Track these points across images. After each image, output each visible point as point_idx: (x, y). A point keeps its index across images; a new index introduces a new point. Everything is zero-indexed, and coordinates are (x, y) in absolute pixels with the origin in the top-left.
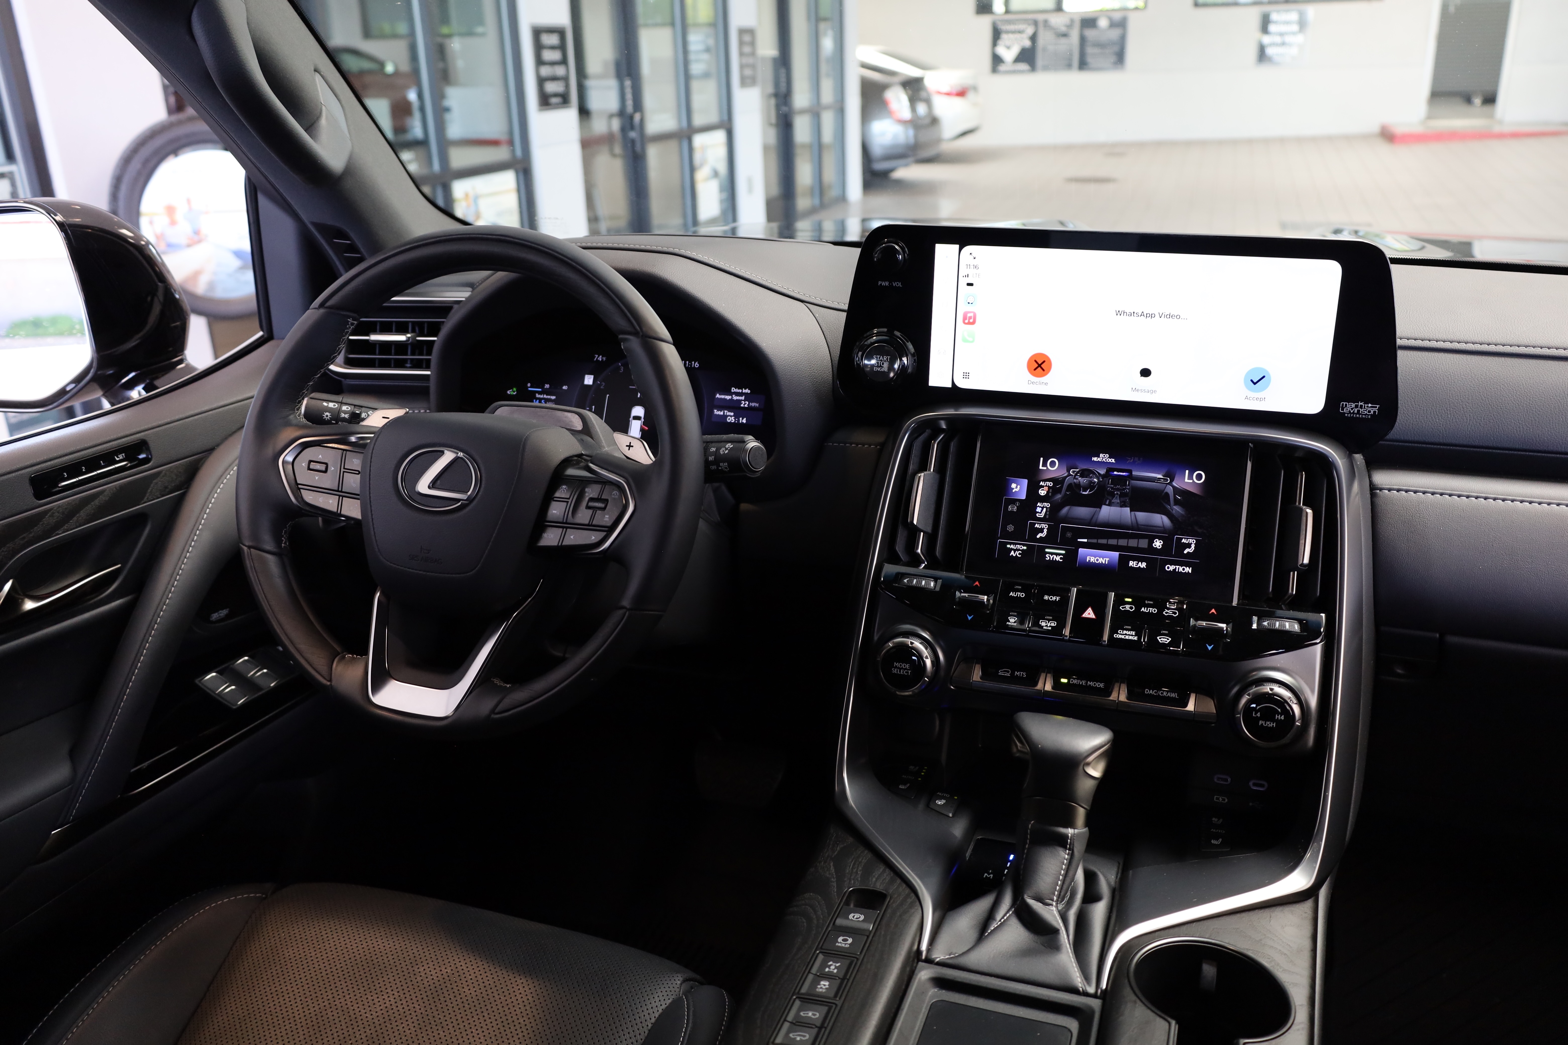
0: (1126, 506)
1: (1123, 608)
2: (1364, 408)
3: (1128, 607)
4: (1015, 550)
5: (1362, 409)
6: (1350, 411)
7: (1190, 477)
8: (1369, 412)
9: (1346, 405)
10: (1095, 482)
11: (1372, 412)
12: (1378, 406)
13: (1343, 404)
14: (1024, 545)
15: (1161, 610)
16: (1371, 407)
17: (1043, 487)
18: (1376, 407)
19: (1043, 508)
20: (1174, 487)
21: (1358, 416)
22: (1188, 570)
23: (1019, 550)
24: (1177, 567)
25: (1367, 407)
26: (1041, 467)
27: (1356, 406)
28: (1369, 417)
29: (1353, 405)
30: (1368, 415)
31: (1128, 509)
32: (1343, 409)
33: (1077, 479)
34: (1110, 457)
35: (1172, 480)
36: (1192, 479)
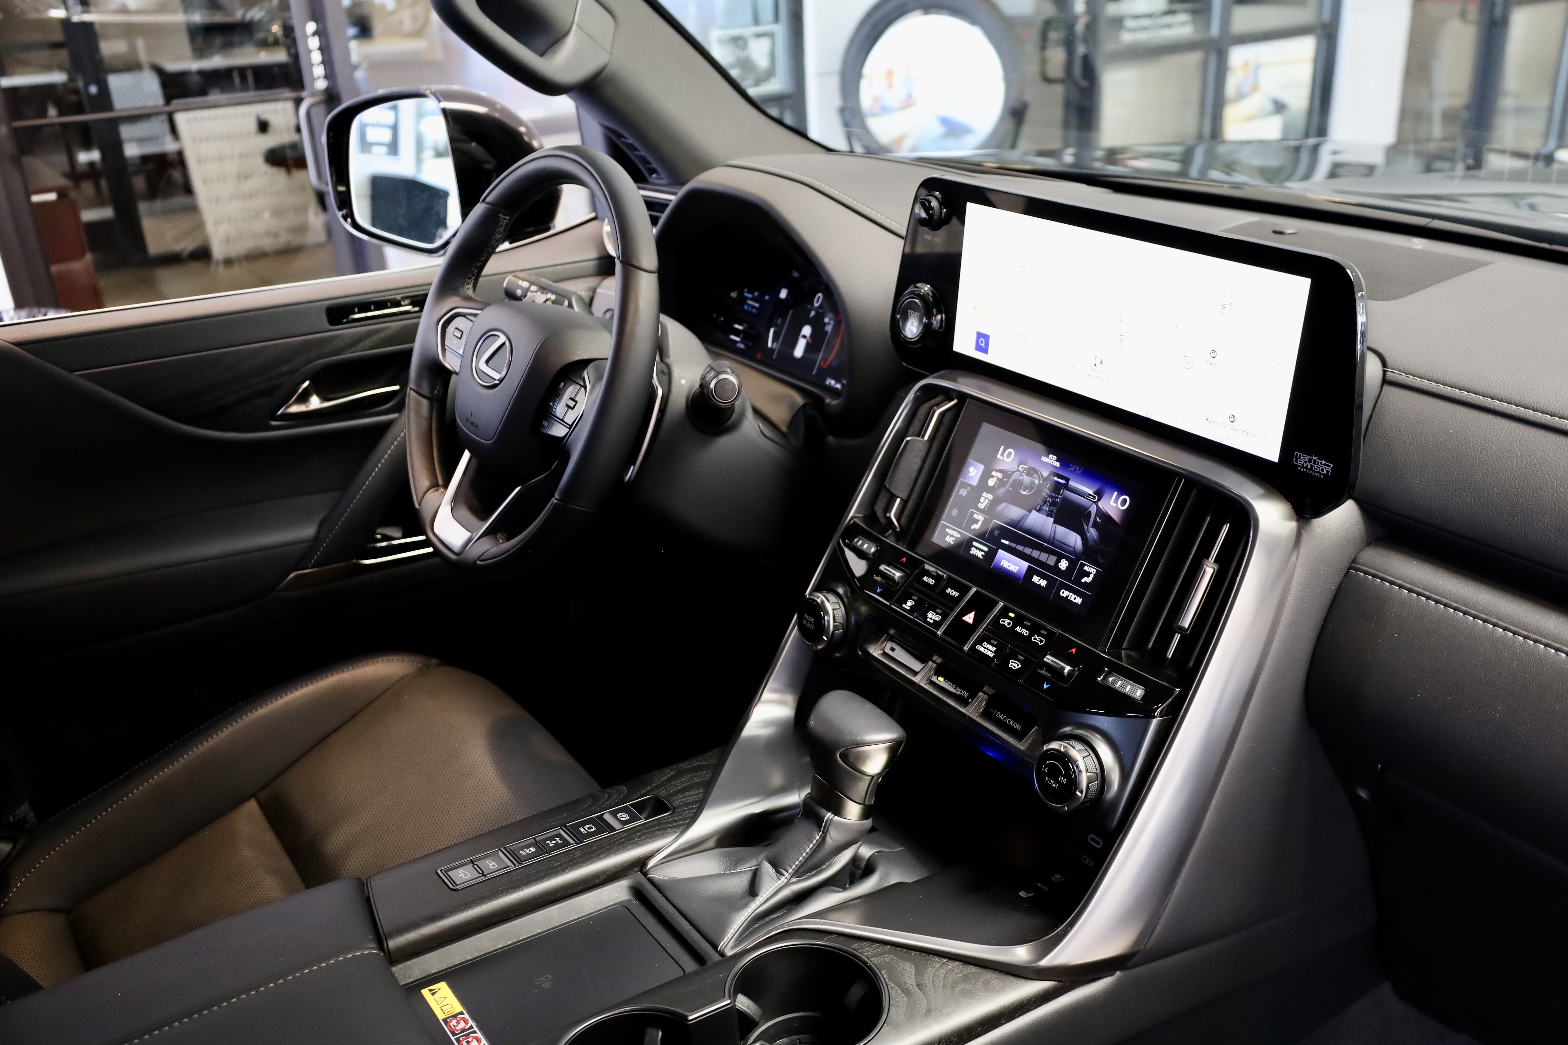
0: (1051, 517)
1: (1002, 621)
2: (1318, 464)
3: (1007, 621)
4: (951, 536)
5: (1315, 464)
6: (1303, 464)
7: (1116, 501)
8: (1322, 470)
9: (1300, 456)
10: (1035, 484)
11: (1325, 472)
12: (1332, 465)
13: (1297, 454)
14: (959, 532)
15: (1031, 635)
16: (1325, 465)
17: (993, 476)
18: (1329, 466)
19: (986, 498)
20: (1098, 507)
21: (1310, 472)
22: (1079, 600)
23: (953, 536)
24: (1071, 594)
25: (1321, 463)
26: (999, 456)
27: (1310, 460)
28: (1322, 476)
29: (1307, 458)
30: (1321, 474)
31: (1052, 520)
32: (1296, 461)
33: (1022, 476)
34: (1057, 461)
35: (1099, 500)
36: (1117, 504)
